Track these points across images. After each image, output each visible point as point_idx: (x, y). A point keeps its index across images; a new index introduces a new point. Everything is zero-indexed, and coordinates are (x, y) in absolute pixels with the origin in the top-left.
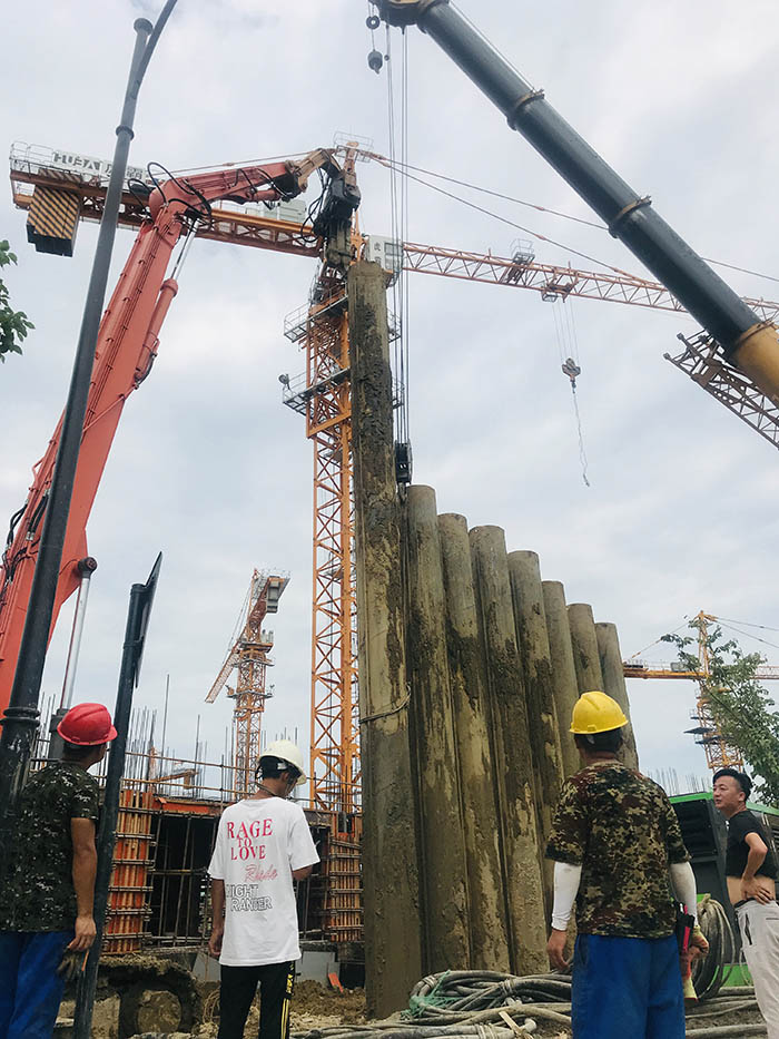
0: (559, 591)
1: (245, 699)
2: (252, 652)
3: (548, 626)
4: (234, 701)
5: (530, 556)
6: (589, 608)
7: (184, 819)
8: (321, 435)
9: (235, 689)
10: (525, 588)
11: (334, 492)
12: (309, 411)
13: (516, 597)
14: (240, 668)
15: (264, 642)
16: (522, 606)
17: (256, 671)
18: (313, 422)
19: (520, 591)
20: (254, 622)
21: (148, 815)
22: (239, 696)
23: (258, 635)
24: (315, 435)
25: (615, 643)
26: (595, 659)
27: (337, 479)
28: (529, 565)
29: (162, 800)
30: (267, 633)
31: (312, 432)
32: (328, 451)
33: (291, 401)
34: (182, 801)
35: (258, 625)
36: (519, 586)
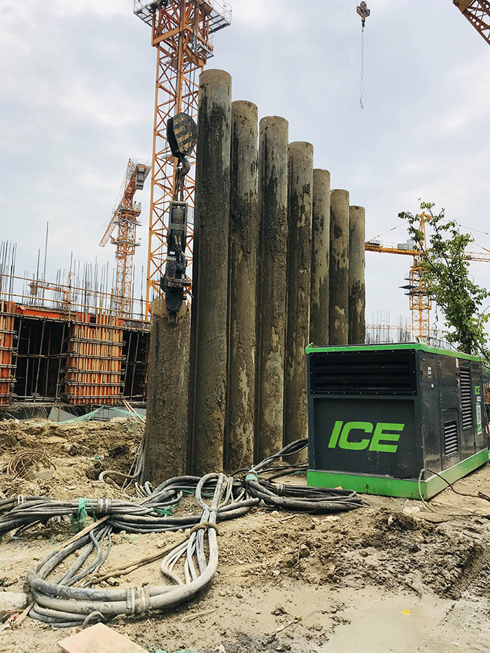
0: (326, 178)
1: (122, 245)
2: (127, 215)
3: (314, 204)
4: (116, 246)
5: (307, 146)
6: (347, 194)
7: (40, 322)
8: (162, 44)
9: (116, 239)
10: (300, 171)
11: (170, 93)
12: (154, 23)
13: (292, 179)
14: (119, 225)
15: (135, 209)
16: (296, 186)
17: (130, 228)
18: (157, 33)
19: (295, 174)
20: (129, 196)
21: (11, 317)
22: (118, 243)
23: (131, 204)
24: (158, 44)
25: (362, 222)
26: (346, 232)
27: (174, 82)
28: (305, 153)
29: (22, 308)
30: (137, 203)
31: (156, 41)
32: (168, 59)
33: (140, 12)
34: (38, 309)
35: (131, 198)
36: (295, 170)
